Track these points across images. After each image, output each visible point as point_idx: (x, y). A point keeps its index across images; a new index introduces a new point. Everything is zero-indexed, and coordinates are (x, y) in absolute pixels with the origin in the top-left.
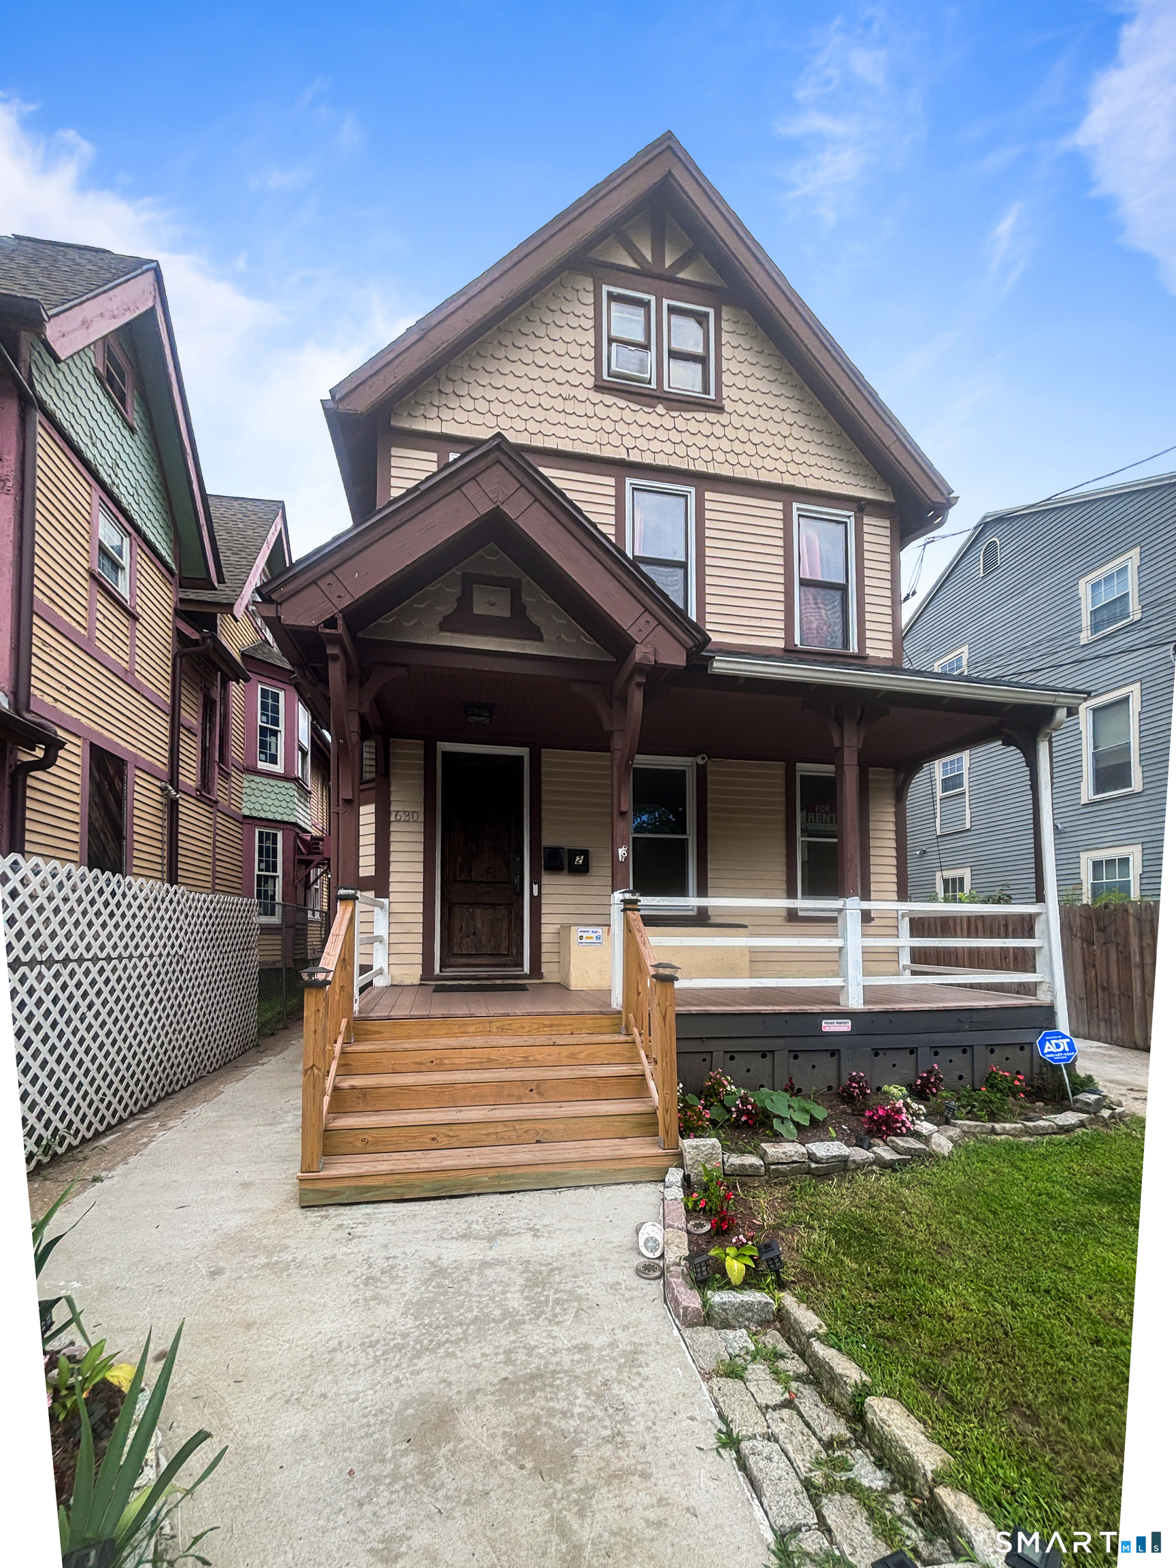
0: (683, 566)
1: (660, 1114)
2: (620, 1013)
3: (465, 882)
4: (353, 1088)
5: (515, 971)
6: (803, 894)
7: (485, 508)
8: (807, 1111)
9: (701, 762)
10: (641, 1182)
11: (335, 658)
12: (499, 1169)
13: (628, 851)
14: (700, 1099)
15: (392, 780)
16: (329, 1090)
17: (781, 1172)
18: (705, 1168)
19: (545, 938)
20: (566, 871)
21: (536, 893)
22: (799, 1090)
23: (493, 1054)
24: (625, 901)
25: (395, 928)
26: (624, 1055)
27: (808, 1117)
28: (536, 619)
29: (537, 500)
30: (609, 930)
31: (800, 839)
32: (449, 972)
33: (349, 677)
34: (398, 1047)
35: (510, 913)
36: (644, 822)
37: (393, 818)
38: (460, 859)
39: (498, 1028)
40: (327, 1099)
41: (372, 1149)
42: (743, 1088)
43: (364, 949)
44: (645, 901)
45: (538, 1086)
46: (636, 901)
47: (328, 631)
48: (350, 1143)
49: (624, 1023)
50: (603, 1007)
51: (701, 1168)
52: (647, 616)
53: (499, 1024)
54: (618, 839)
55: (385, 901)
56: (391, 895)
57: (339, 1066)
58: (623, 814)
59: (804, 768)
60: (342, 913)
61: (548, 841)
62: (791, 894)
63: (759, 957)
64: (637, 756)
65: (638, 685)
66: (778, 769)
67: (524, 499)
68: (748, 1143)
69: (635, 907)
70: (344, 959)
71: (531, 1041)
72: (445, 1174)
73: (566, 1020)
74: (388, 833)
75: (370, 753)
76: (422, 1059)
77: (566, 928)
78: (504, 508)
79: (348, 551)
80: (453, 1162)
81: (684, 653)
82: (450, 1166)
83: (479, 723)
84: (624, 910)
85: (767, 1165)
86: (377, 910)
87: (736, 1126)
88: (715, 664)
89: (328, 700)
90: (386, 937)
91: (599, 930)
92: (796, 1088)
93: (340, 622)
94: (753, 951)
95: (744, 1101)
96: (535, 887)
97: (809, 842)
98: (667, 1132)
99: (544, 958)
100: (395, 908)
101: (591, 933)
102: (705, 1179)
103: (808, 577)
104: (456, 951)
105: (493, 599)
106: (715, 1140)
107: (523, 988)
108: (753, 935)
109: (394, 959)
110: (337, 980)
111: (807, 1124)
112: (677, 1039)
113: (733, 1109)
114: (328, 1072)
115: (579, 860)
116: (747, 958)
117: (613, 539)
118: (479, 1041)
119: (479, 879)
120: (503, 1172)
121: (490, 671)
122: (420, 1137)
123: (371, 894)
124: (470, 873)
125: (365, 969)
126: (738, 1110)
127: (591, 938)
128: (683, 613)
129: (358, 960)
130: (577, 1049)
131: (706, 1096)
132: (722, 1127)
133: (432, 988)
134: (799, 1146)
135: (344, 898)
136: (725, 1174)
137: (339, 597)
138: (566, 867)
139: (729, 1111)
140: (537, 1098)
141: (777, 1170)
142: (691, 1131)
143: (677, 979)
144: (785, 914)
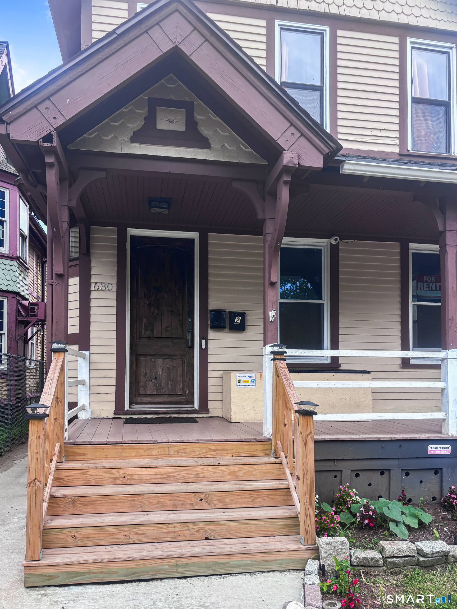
0: (320, 89)
1: (301, 518)
2: (270, 440)
3: (149, 337)
4: (65, 496)
5: (187, 407)
6: (414, 346)
7: (166, 47)
8: (416, 517)
9: (334, 243)
10: (286, 570)
11: (51, 165)
12: (177, 560)
13: (276, 314)
14: (332, 507)
15: (92, 258)
16: (47, 498)
17: (396, 564)
18: (336, 560)
19: (211, 381)
20: (227, 330)
21: (204, 347)
22: (410, 500)
23: (172, 471)
24: (274, 353)
25: (95, 374)
26: (273, 473)
27: (417, 521)
28: (205, 131)
29: (206, 40)
30: (261, 375)
31: (412, 303)
32: (136, 408)
33: (62, 180)
34: (99, 466)
35: (184, 362)
36: (287, 290)
37: (92, 288)
38: (145, 320)
39: (175, 452)
40: (45, 505)
41: (79, 543)
42: (366, 498)
43: (73, 390)
44: (290, 352)
45: (207, 497)
46: (283, 353)
47: (45, 144)
48: (63, 539)
49: (273, 448)
50: (256, 435)
51: (333, 560)
52: (292, 129)
53: (176, 449)
54: (269, 304)
55: (87, 353)
56: (91, 348)
57: (55, 479)
58: (273, 284)
59: (415, 247)
60: (56, 360)
61: (213, 305)
62: (405, 347)
63: (379, 396)
64: (284, 239)
65: (286, 183)
66: (395, 248)
67: (197, 39)
68: (370, 541)
69: (282, 357)
70: (57, 398)
71: (200, 462)
72: (135, 563)
73: (228, 446)
74: (89, 299)
75: (75, 237)
76: (117, 475)
77: (228, 373)
78: (182, 47)
79: (61, 82)
80: (141, 554)
81: (322, 157)
82: (139, 556)
83: (159, 213)
84: (273, 360)
85: (385, 558)
86: (80, 359)
87: (361, 527)
88: (346, 166)
89: (45, 198)
90: (87, 381)
91: (253, 375)
92: (407, 498)
93: (55, 137)
94: (374, 391)
95: (367, 507)
96: (204, 342)
97: (419, 306)
98: (307, 532)
99: (210, 397)
100: (94, 358)
101: (246, 377)
102: (337, 568)
103: (418, 96)
104: (142, 391)
105: (172, 118)
106: (344, 539)
107: (193, 421)
108: (374, 379)
109: (94, 398)
110: (52, 414)
111: (416, 526)
112: (315, 460)
113: (358, 515)
114: (46, 484)
115: (238, 320)
116: (370, 397)
117: (264, 68)
118: (161, 462)
119: (160, 336)
120: (179, 562)
121: (169, 173)
122: (116, 534)
123: (76, 347)
124: (152, 331)
125: (72, 405)
126: (362, 515)
127: (247, 381)
128: (320, 126)
129: (68, 399)
130: (236, 468)
131: (337, 504)
132: (349, 528)
133: (123, 421)
134: (410, 544)
135: (57, 351)
136: (352, 565)
137: (54, 118)
138: (228, 327)
139: (355, 516)
140: (206, 506)
141: (393, 562)
142: (325, 531)
143: (315, 414)
144: (399, 362)
